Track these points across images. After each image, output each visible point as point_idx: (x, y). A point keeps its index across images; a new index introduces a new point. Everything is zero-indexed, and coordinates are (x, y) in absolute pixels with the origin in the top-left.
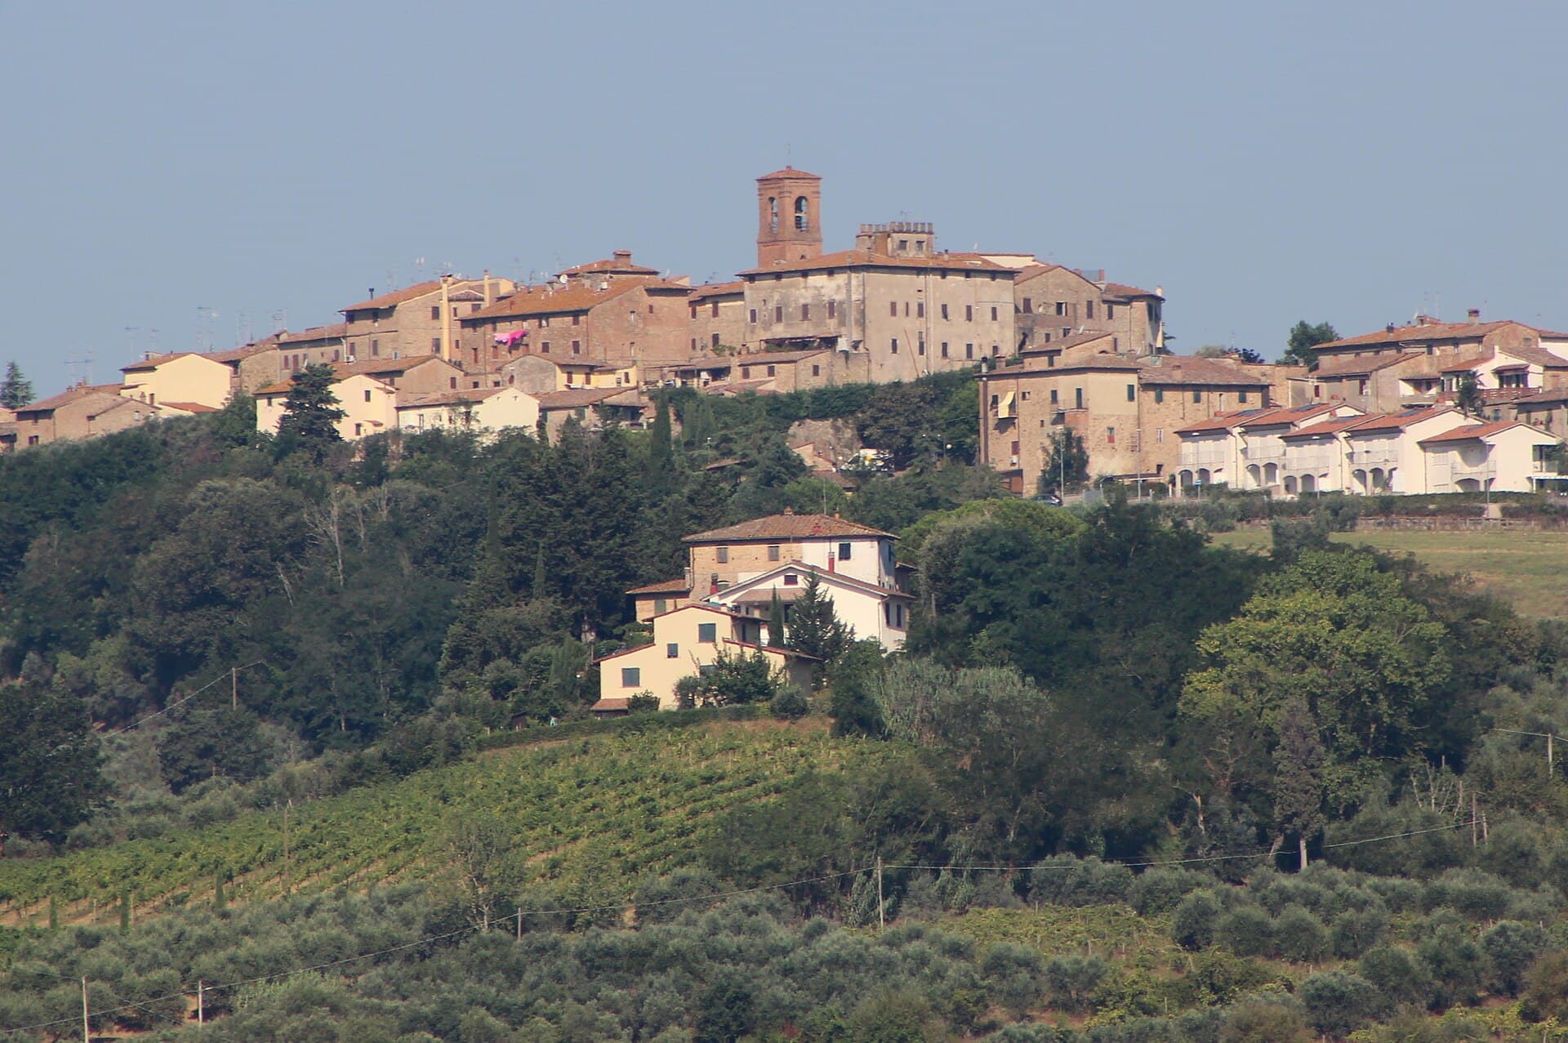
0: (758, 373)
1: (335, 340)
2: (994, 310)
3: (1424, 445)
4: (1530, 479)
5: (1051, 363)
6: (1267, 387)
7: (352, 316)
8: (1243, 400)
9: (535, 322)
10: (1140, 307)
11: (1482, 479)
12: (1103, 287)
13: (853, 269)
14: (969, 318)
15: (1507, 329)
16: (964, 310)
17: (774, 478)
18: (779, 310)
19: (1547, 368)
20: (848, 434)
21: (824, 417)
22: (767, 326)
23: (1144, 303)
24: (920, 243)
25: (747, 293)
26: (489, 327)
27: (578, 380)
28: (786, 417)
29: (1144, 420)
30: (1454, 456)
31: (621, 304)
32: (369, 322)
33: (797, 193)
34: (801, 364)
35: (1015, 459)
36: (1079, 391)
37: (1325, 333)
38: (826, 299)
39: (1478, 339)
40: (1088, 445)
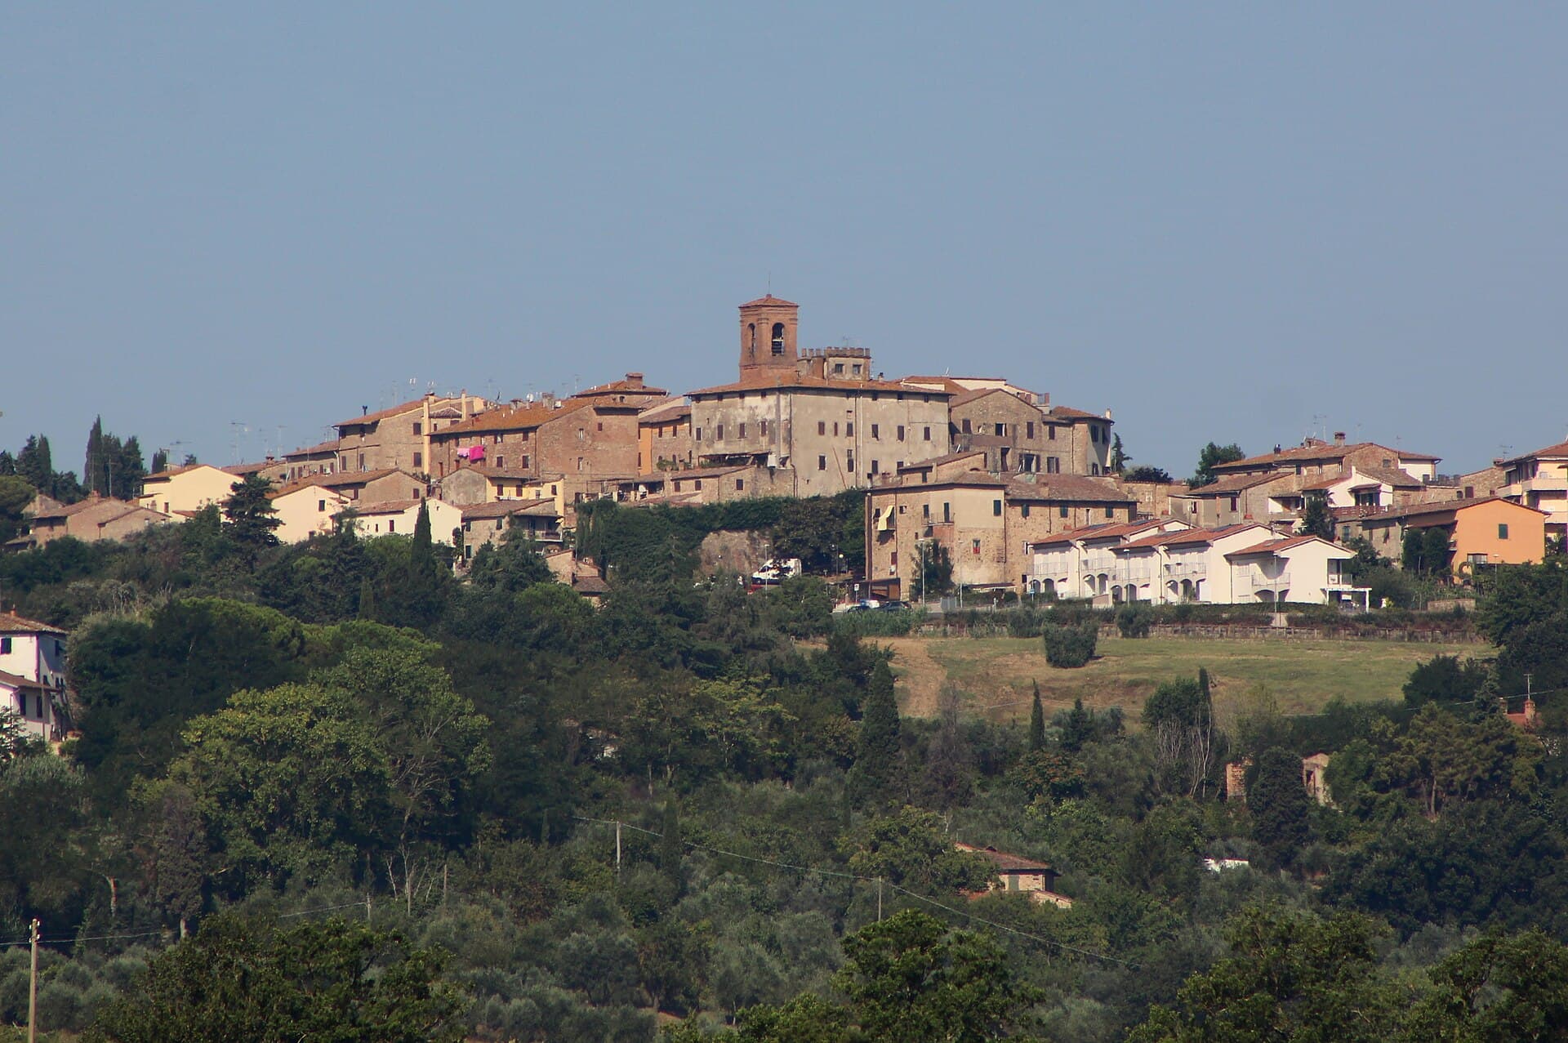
0: (688, 486)
1: (328, 454)
2: (927, 430)
3: (1230, 558)
4: (1324, 591)
5: (924, 479)
6: (1135, 503)
7: (345, 431)
8: (1109, 515)
9: (492, 438)
10: (1082, 429)
11: (1277, 591)
12: (1046, 411)
13: (782, 390)
14: (901, 437)
15: (1366, 451)
16: (896, 430)
17: (517, 582)
18: (720, 428)
19: (1396, 488)
20: (765, 545)
21: (740, 529)
22: (710, 444)
23: (1085, 425)
24: (857, 366)
25: (693, 412)
26: (452, 442)
27: (510, 492)
28: (699, 528)
29: (1011, 532)
30: (1255, 568)
31: (569, 421)
32: (357, 437)
33: (775, 320)
34: (724, 479)
35: (893, 568)
36: (946, 505)
37: (1234, 453)
38: (759, 419)
39: (1338, 460)
40: (955, 556)
